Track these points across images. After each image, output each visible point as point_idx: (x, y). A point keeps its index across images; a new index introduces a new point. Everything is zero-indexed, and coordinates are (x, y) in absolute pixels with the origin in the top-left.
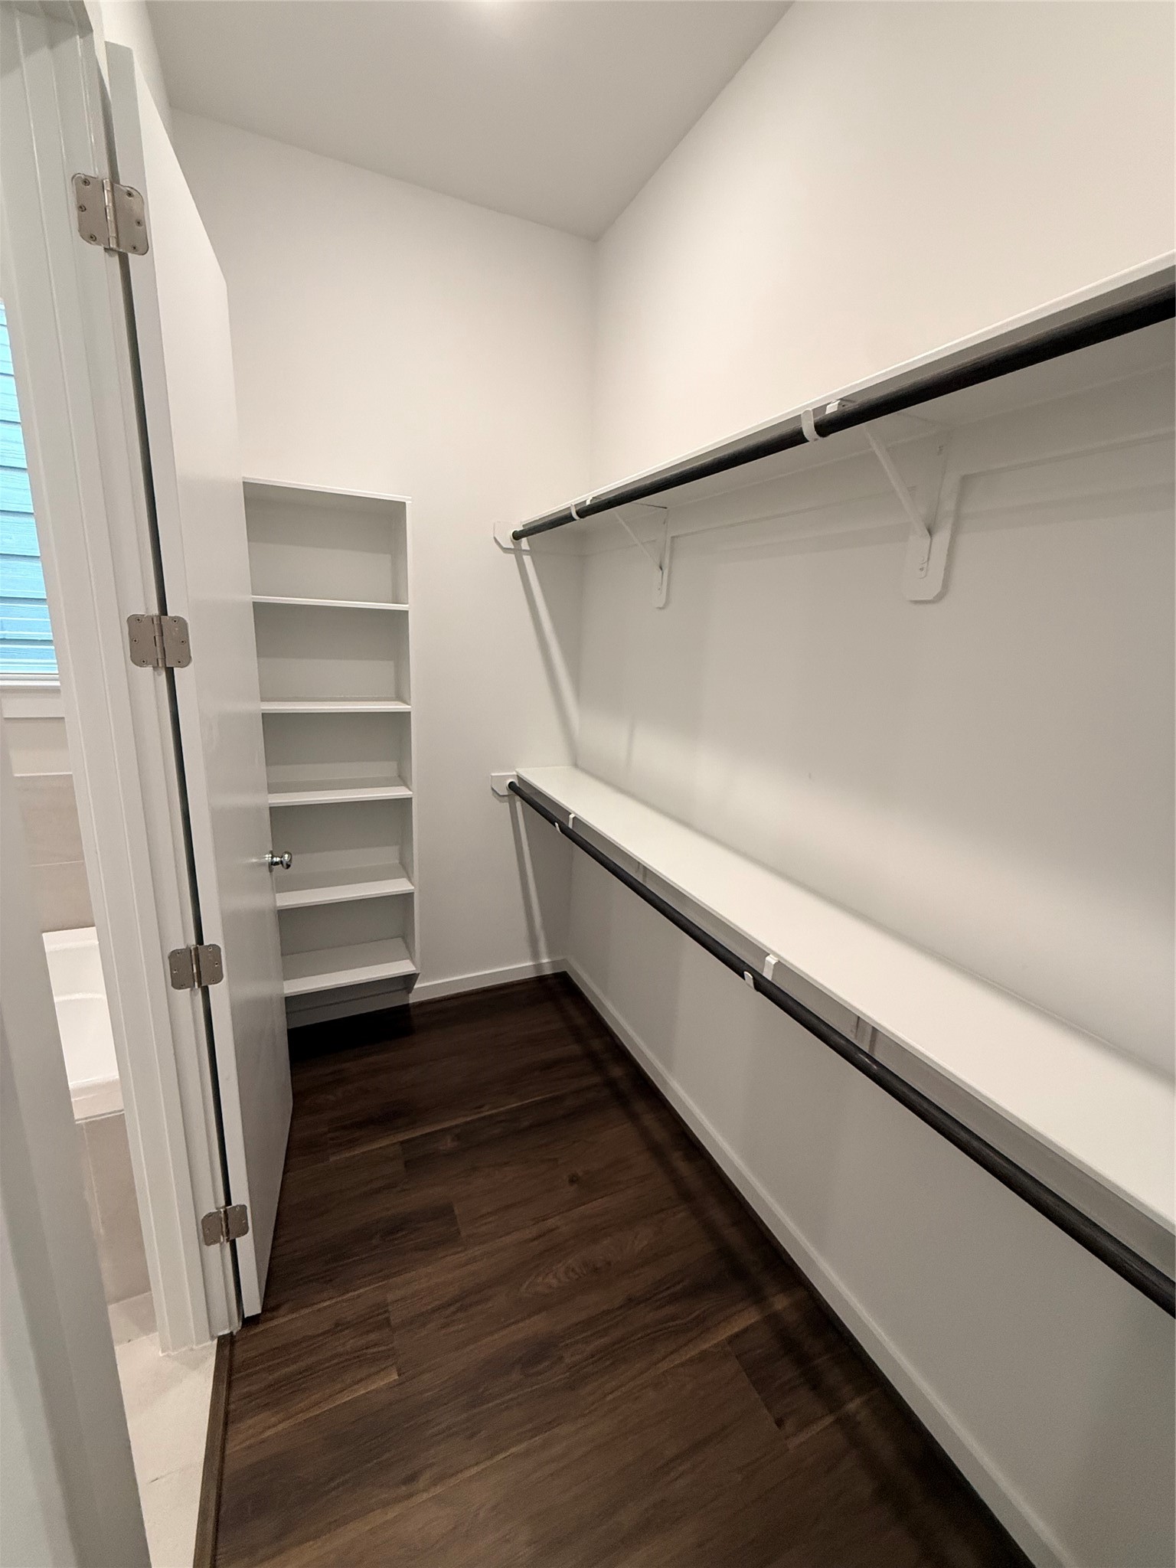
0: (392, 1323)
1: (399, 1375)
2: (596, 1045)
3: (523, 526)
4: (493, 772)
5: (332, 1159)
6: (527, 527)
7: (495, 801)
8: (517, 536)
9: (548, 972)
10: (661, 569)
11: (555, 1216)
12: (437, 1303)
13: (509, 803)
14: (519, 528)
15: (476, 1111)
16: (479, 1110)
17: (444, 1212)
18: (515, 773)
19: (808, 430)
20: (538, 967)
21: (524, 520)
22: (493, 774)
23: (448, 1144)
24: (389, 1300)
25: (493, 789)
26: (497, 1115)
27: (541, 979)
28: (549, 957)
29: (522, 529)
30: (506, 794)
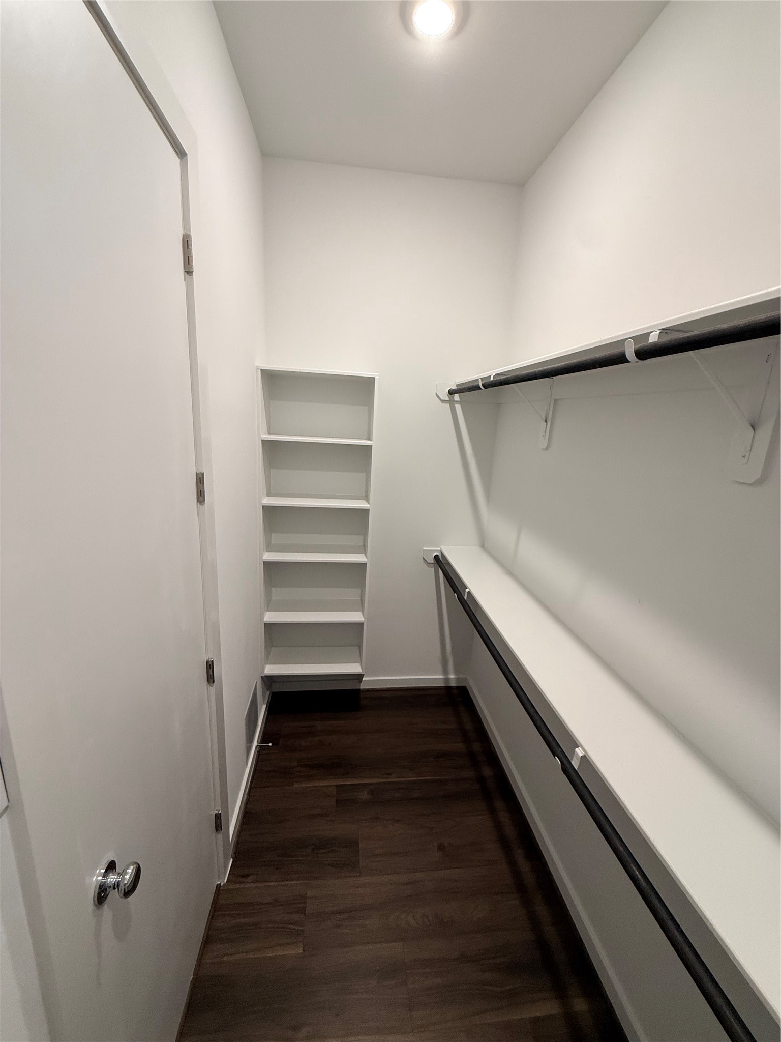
0: (307, 912)
1: (304, 951)
2: (477, 747)
3: (457, 385)
4: (425, 547)
5: (296, 785)
6: (459, 387)
7: (425, 566)
8: (451, 393)
9: (453, 684)
10: (546, 422)
11: (423, 871)
12: (335, 908)
13: (435, 568)
14: (454, 387)
15: (386, 776)
16: (389, 776)
17: (352, 844)
18: (439, 549)
19: (630, 354)
20: (447, 680)
21: (457, 381)
22: (425, 549)
23: (364, 795)
24: (309, 895)
25: (424, 558)
26: (400, 783)
27: (448, 689)
28: (456, 675)
29: (456, 388)
30: (433, 562)
